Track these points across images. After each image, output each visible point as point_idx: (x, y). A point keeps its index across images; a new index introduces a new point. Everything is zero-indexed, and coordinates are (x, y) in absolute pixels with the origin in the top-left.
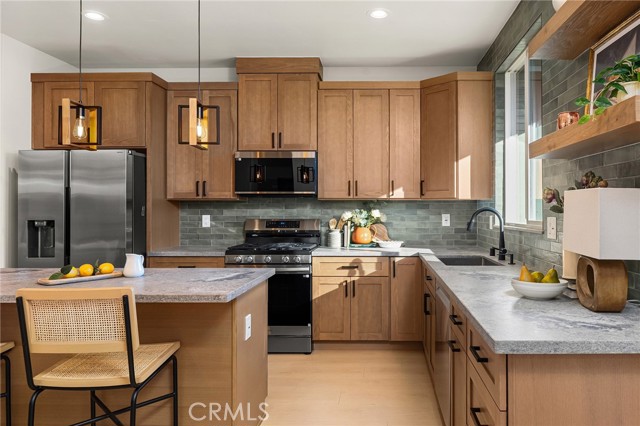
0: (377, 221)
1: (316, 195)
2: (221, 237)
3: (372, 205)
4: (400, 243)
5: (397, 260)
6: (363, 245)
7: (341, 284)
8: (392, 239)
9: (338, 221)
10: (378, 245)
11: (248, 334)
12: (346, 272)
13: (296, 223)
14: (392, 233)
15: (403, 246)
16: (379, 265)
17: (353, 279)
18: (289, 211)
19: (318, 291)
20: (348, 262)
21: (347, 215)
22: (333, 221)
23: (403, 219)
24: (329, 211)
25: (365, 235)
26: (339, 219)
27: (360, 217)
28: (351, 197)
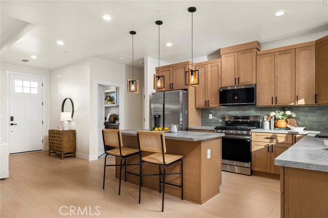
0: (290, 117)
1: (256, 105)
2: (216, 123)
3: (286, 109)
4: (303, 128)
5: (297, 136)
6: (281, 128)
7: (266, 146)
8: (299, 126)
9: (268, 117)
10: (290, 129)
11: (209, 157)
12: (269, 140)
13: (247, 118)
14: (300, 123)
15: (304, 130)
16: (286, 138)
17: (272, 144)
18: (245, 112)
19: (255, 148)
20: (270, 135)
21: (273, 114)
22: (266, 117)
23: (306, 116)
24: (264, 112)
25: (282, 124)
26: (269, 116)
27: (279, 115)
28: (274, 104)
